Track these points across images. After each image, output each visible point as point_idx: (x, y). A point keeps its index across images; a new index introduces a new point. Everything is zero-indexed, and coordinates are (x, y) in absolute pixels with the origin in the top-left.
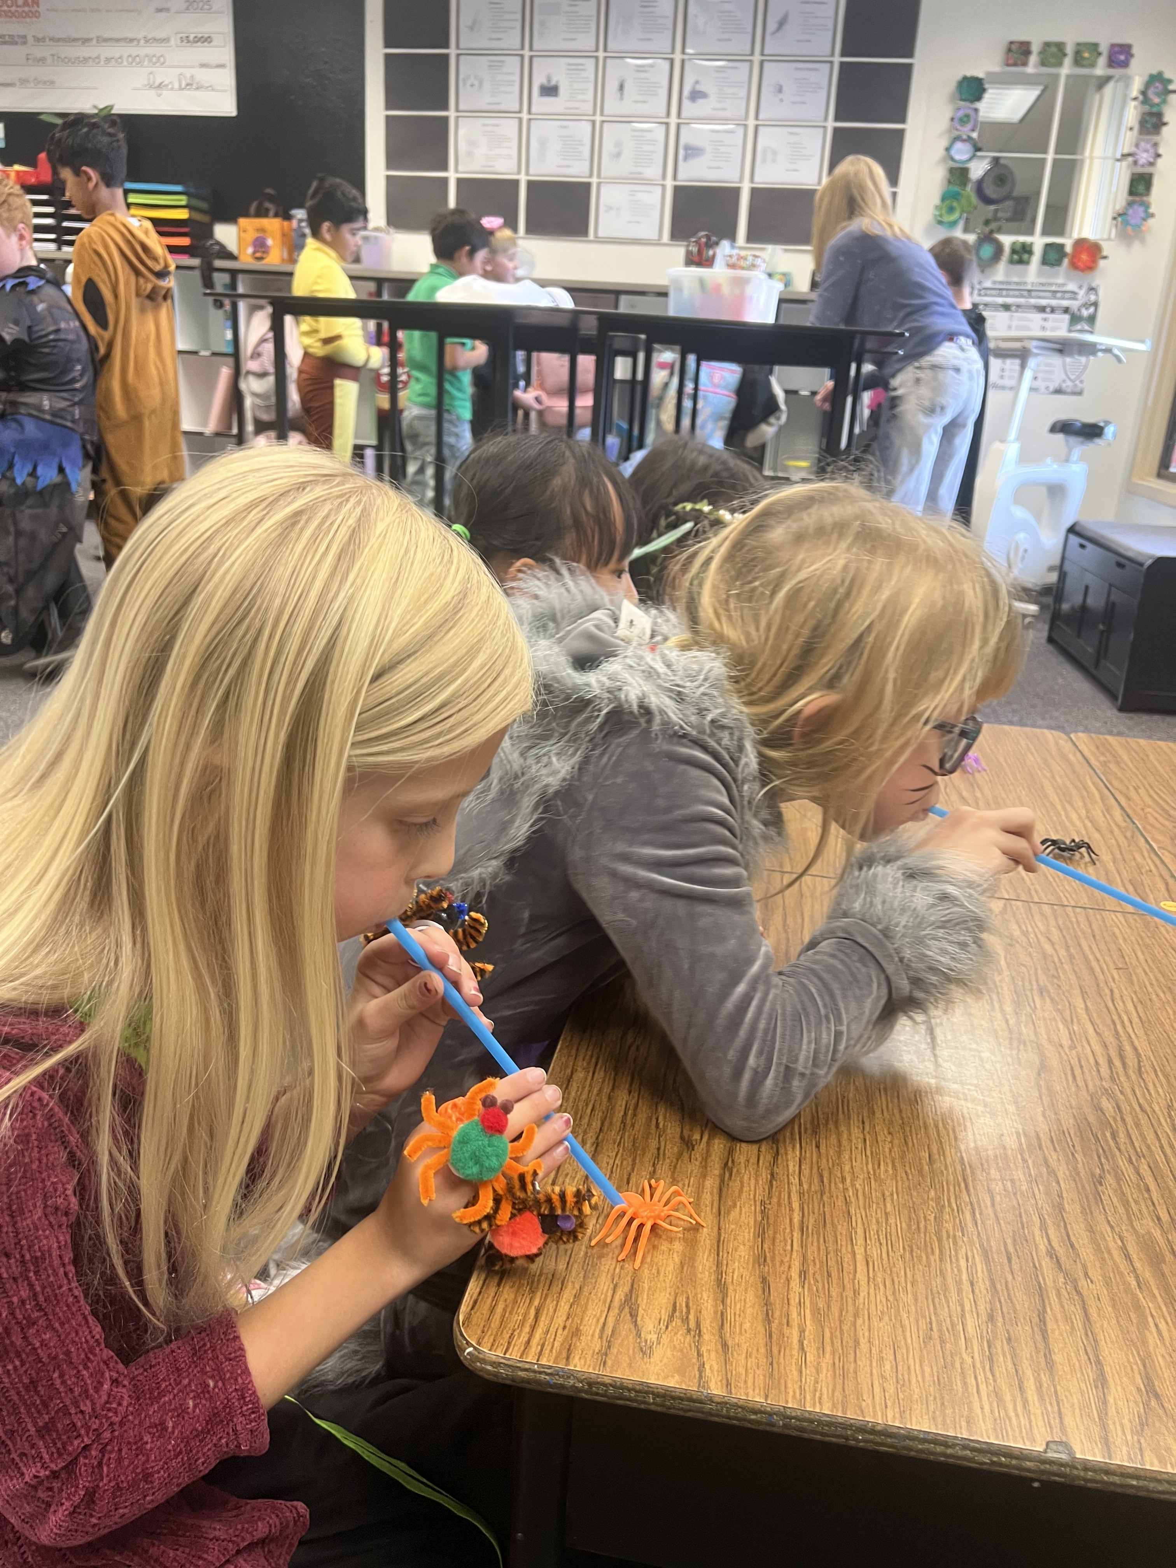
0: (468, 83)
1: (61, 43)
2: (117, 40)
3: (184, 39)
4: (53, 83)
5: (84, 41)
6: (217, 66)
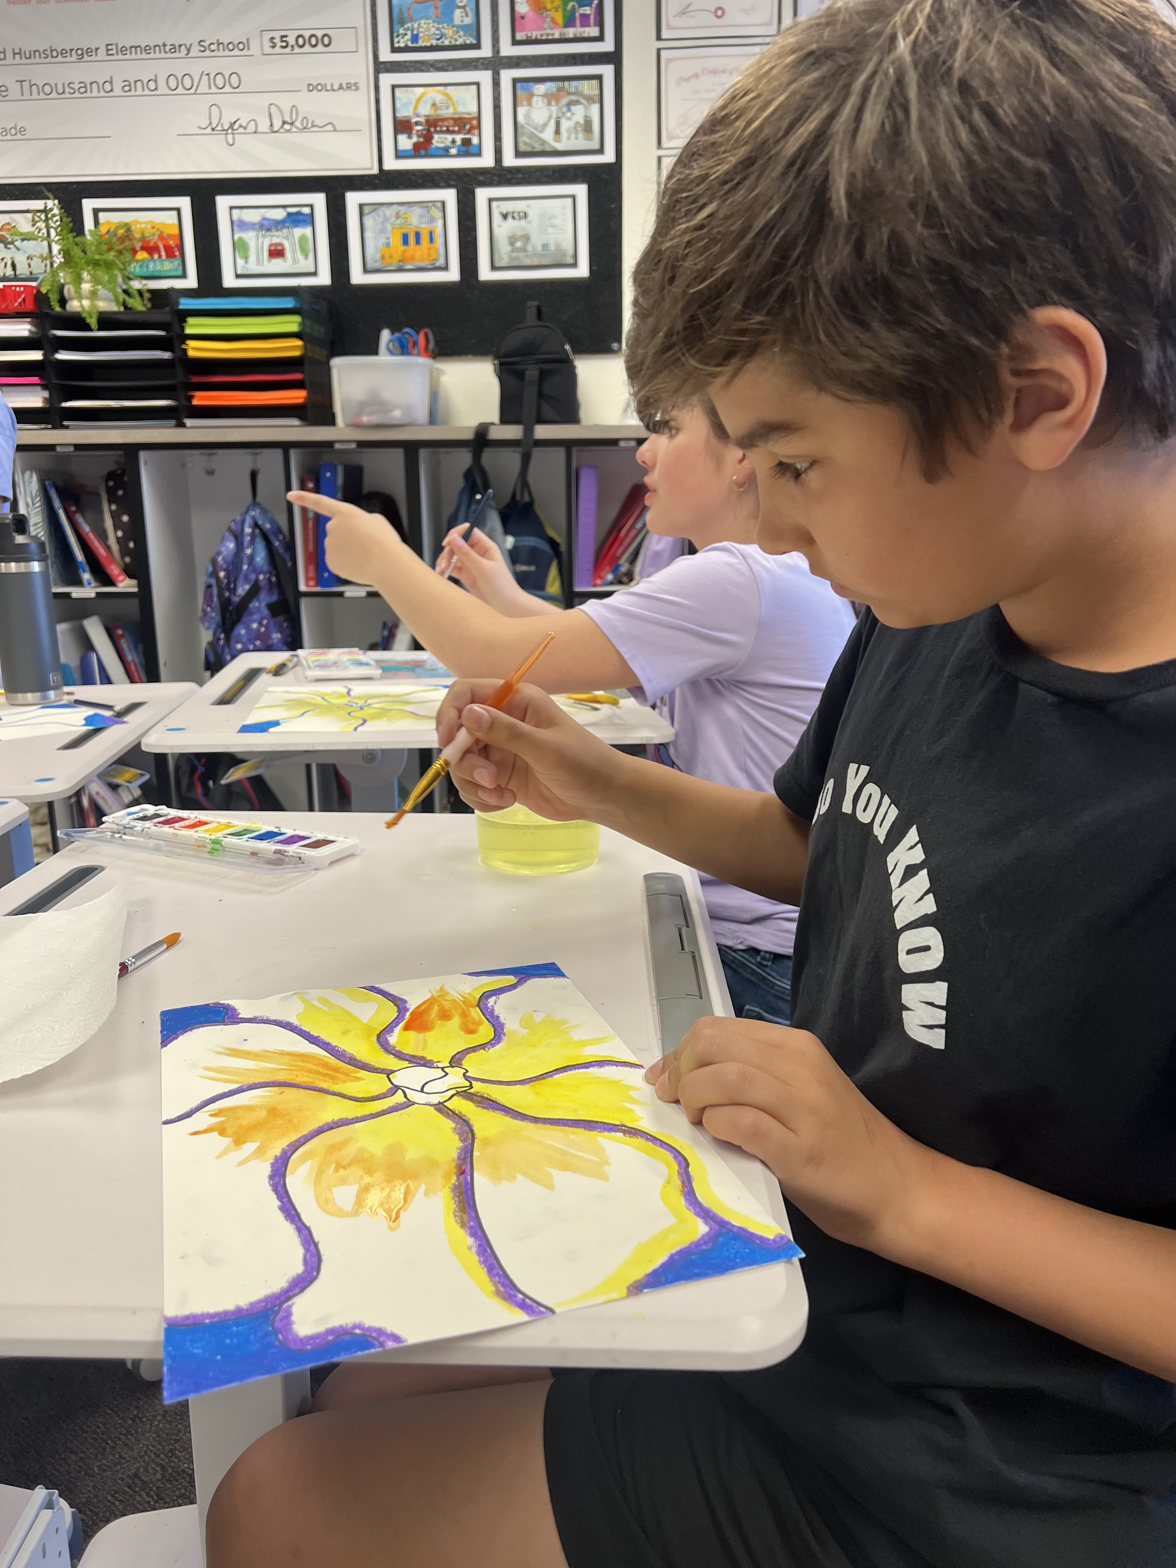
1: (38, 60)
2: (147, 49)
3: (277, 41)
4: (22, 130)
5: (84, 54)
6: (341, 87)
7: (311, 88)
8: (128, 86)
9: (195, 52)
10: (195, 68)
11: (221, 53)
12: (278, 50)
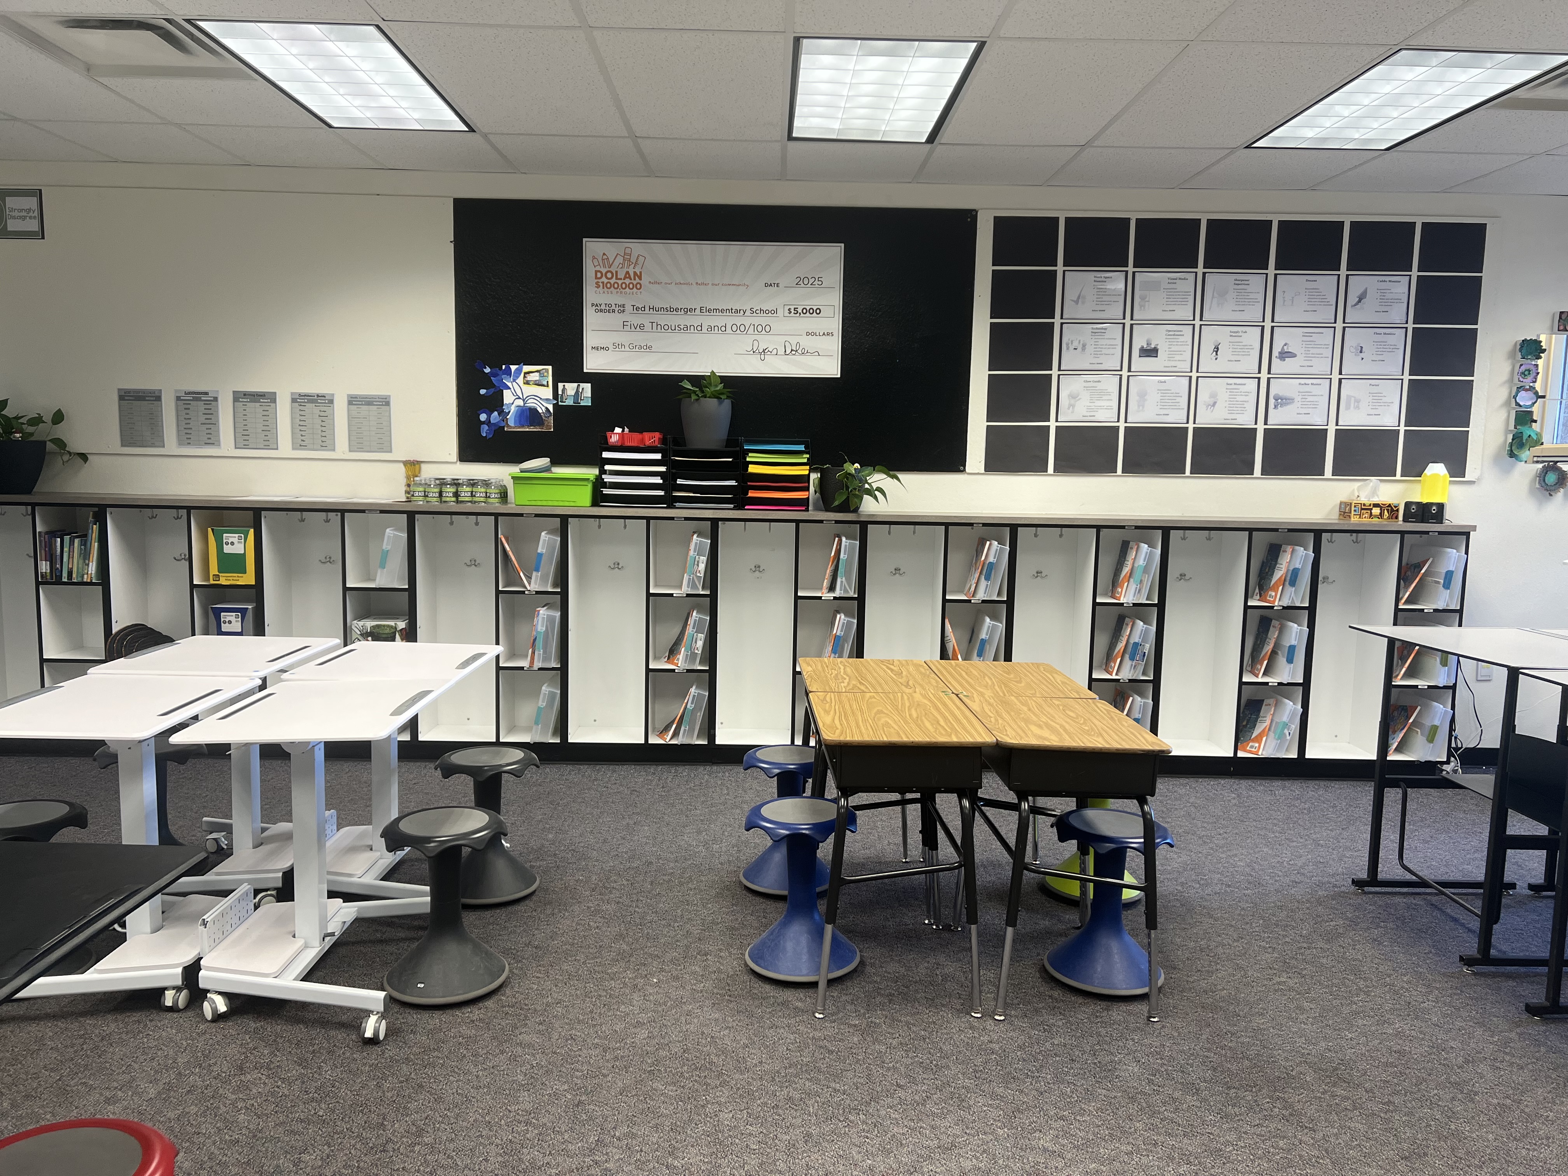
0: (1071, 347)
1: (662, 312)
2: (722, 311)
3: (792, 310)
4: (650, 347)
5: (687, 311)
6: (824, 334)
7: (808, 334)
8: (711, 328)
9: (748, 313)
10: (747, 321)
11: (762, 315)
12: (792, 314)
